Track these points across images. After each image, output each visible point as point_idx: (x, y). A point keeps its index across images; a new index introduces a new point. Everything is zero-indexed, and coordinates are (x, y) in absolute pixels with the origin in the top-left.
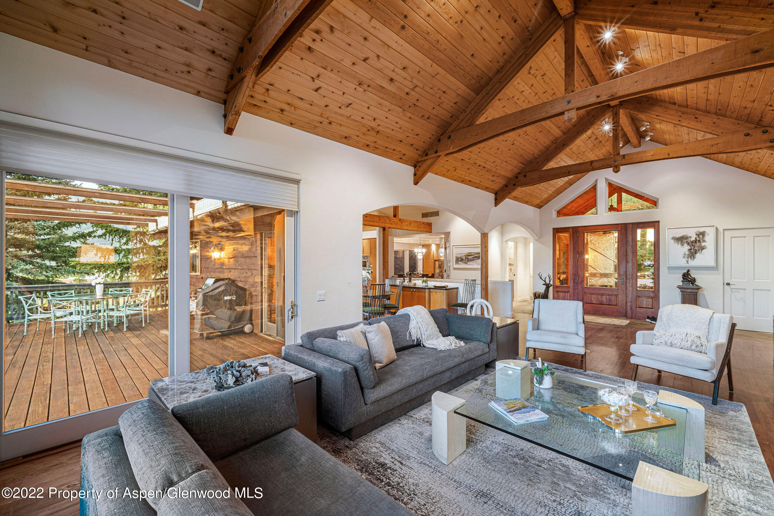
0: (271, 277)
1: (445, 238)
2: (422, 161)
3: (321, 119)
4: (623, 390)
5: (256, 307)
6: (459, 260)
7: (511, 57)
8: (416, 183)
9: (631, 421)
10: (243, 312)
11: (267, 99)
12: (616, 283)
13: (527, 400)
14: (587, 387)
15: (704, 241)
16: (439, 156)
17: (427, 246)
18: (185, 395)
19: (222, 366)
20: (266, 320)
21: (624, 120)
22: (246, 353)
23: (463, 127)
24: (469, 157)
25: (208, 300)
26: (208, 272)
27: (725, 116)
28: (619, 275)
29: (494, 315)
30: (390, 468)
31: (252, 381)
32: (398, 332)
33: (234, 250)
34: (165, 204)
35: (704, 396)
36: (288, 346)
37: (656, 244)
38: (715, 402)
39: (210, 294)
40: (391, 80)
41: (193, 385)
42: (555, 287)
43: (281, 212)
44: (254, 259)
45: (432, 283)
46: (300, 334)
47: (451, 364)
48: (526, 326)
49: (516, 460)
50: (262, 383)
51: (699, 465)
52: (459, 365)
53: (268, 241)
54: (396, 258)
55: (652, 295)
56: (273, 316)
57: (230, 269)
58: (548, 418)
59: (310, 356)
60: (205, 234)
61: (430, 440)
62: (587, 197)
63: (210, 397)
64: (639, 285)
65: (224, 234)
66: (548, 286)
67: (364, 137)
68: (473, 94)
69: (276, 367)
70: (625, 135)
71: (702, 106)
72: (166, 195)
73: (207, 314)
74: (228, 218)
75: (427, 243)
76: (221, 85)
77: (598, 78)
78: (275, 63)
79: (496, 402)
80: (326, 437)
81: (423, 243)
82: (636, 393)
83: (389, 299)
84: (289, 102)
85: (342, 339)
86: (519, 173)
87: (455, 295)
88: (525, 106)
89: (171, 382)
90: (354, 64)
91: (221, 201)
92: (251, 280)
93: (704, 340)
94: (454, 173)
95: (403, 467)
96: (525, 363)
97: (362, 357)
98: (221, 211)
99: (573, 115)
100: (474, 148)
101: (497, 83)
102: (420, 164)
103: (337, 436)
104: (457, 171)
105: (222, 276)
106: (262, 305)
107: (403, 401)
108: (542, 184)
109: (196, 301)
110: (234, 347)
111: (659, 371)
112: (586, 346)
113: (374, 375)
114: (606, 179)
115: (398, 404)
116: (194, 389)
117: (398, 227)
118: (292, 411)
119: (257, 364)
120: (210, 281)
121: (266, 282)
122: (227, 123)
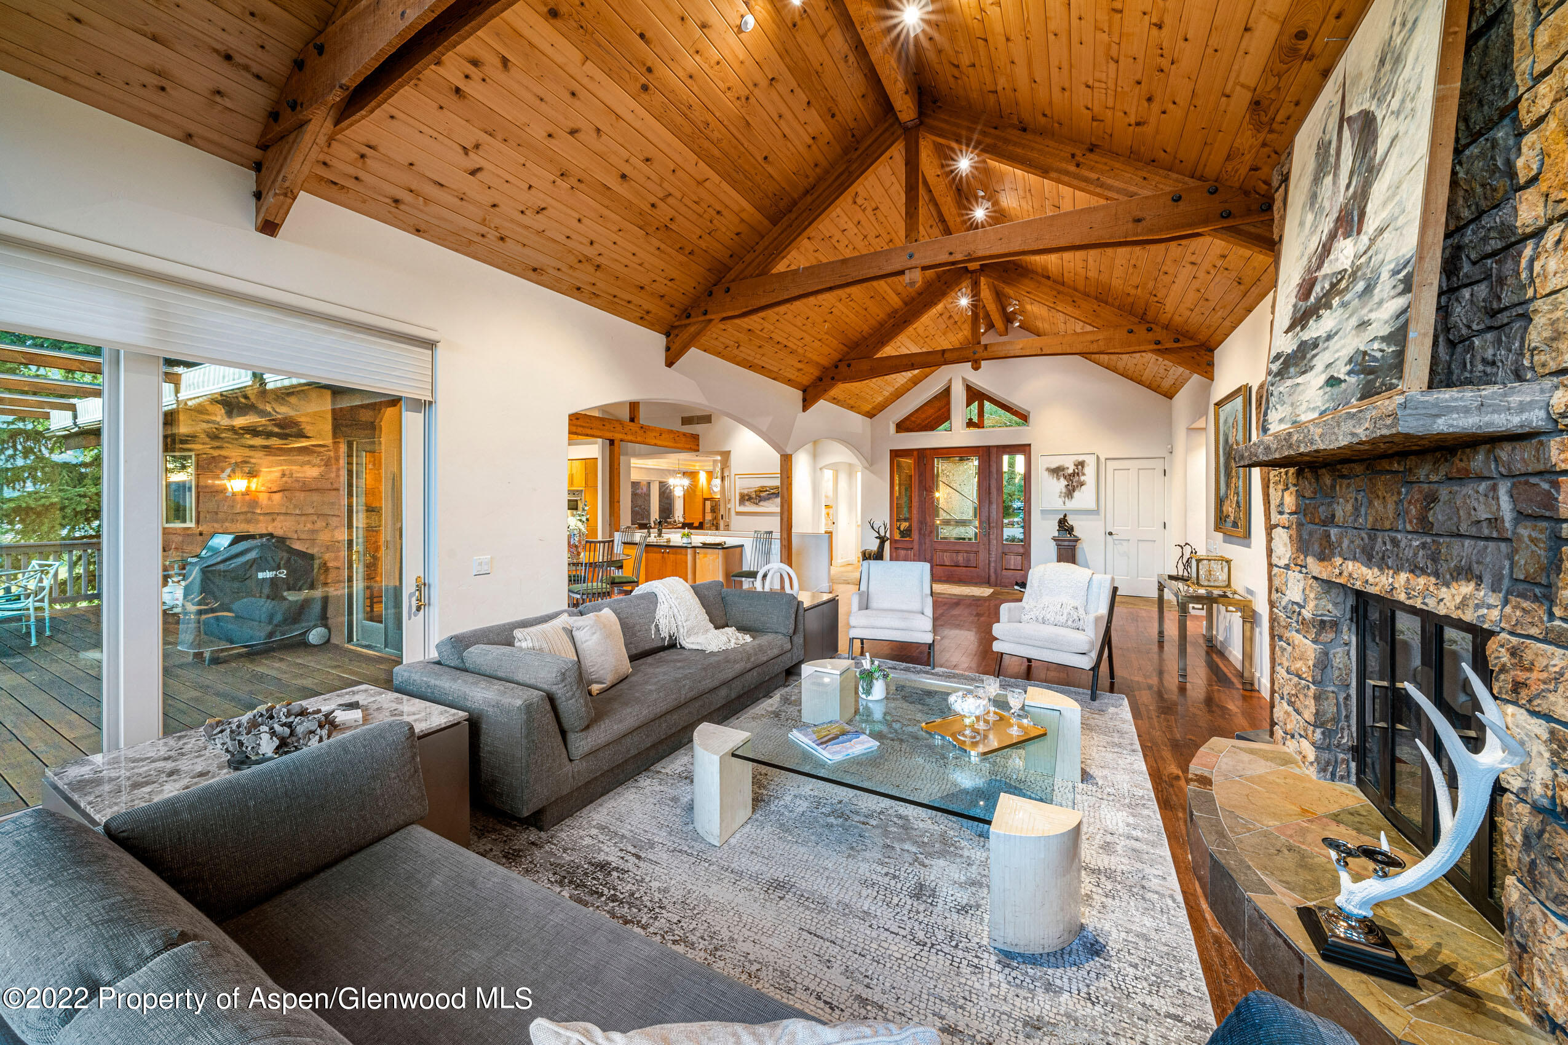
0: (372, 531)
1: (721, 462)
2: (681, 326)
3: (484, 230)
4: (980, 692)
5: (336, 591)
6: (745, 498)
7: (827, 172)
8: (669, 364)
9: (991, 736)
10: (306, 604)
11: (362, 174)
12: (976, 534)
13: (850, 722)
14: (936, 692)
15: (1084, 474)
16: (710, 321)
17: (692, 475)
18: (147, 789)
19: (245, 718)
20: (361, 616)
21: (986, 293)
22: (310, 686)
23: (751, 276)
24: (760, 328)
25: (217, 580)
26: (217, 521)
27: (1106, 303)
28: (980, 522)
29: (801, 588)
30: (616, 869)
31: (321, 740)
32: (634, 627)
33: (284, 475)
34: (96, 370)
35: (1081, 690)
36: (409, 665)
37: (1027, 477)
38: (1094, 698)
39: (222, 567)
40: (624, 176)
41: (169, 765)
42: (893, 542)
43: (395, 401)
44: (331, 497)
45: (698, 538)
46: (436, 638)
47: (729, 674)
48: (850, 604)
49: (831, 820)
50: (343, 746)
51: (1074, 787)
52: (742, 674)
53: (364, 457)
54: (634, 495)
55: (1021, 550)
56: (376, 608)
57: (272, 515)
58: (879, 747)
59: (454, 680)
60: (207, 440)
61: (690, 808)
62: (938, 404)
63: (211, 786)
64: (1005, 537)
65: (258, 441)
66: (882, 540)
67: (570, 272)
68: (766, 222)
69: (378, 709)
70: (987, 315)
71: (1081, 285)
72: (97, 351)
73: (213, 610)
74: (269, 409)
75: (691, 469)
76: (251, 130)
77: (951, 224)
78: (379, 106)
79: (800, 731)
80: (488, 832)
81: (684, 468)
82: (998, 695)
83: (621, 567)
84: (413, 188)
85: (524, 645)
86: (840, 361)
87: (737, 556)
88: (848, 253)
89: (109, 764)
90: (550, 136)
91: (250, 373)
92: (324, 537)
93: (1081, 611)
94: (736, 352)
95: (641, 864)
96: (846, 663)
97: (564, 674)
98: (249, 393)
99: (916, 277)
100: (770, 313)
101: (804, 211)
102: (676, 332)
103: (514, 827)
104: (741, 348)
105: (252, 529)
106: (350, 587)
107: (643, 747)
108: (874, 380)
109: (183, 583)
110: (284, 676)
111: (1029, 660)
112: (935, 630)
113: (586, 705)
114: (963, 379)
115: (633, 752)
116: (171, 774)
117: (639, 439)
118: (414, 792)
119: (333, 707)
120: (222, 541)
121: (361, 540)
122: (264, 209)
